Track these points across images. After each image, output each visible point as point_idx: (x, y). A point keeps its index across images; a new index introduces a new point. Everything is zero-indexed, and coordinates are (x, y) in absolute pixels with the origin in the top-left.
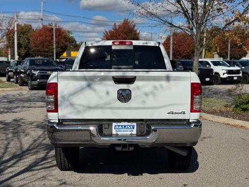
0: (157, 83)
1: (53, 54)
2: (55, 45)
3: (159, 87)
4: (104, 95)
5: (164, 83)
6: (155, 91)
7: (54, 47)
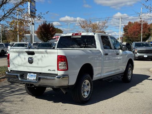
0: (43, 55)
1: (141, 39)
2: (142, 34)
3: (44, 56)
4: (23, 59)
5: (46, 55)
6: (42, 58)
7: (142, 35)
